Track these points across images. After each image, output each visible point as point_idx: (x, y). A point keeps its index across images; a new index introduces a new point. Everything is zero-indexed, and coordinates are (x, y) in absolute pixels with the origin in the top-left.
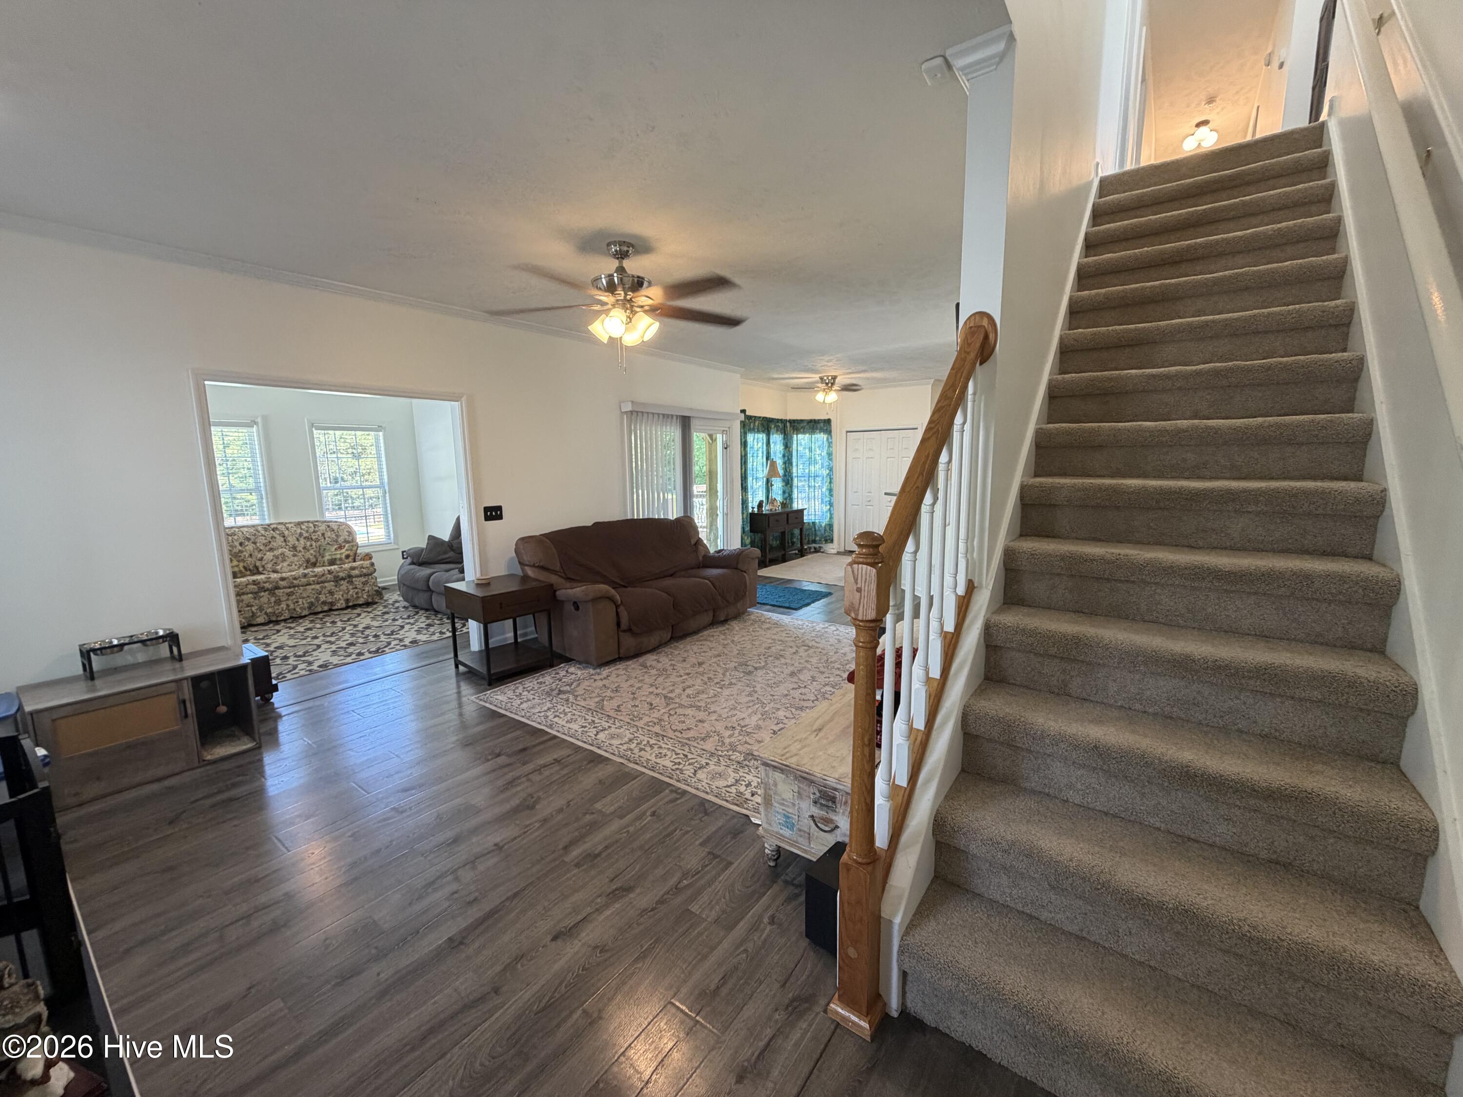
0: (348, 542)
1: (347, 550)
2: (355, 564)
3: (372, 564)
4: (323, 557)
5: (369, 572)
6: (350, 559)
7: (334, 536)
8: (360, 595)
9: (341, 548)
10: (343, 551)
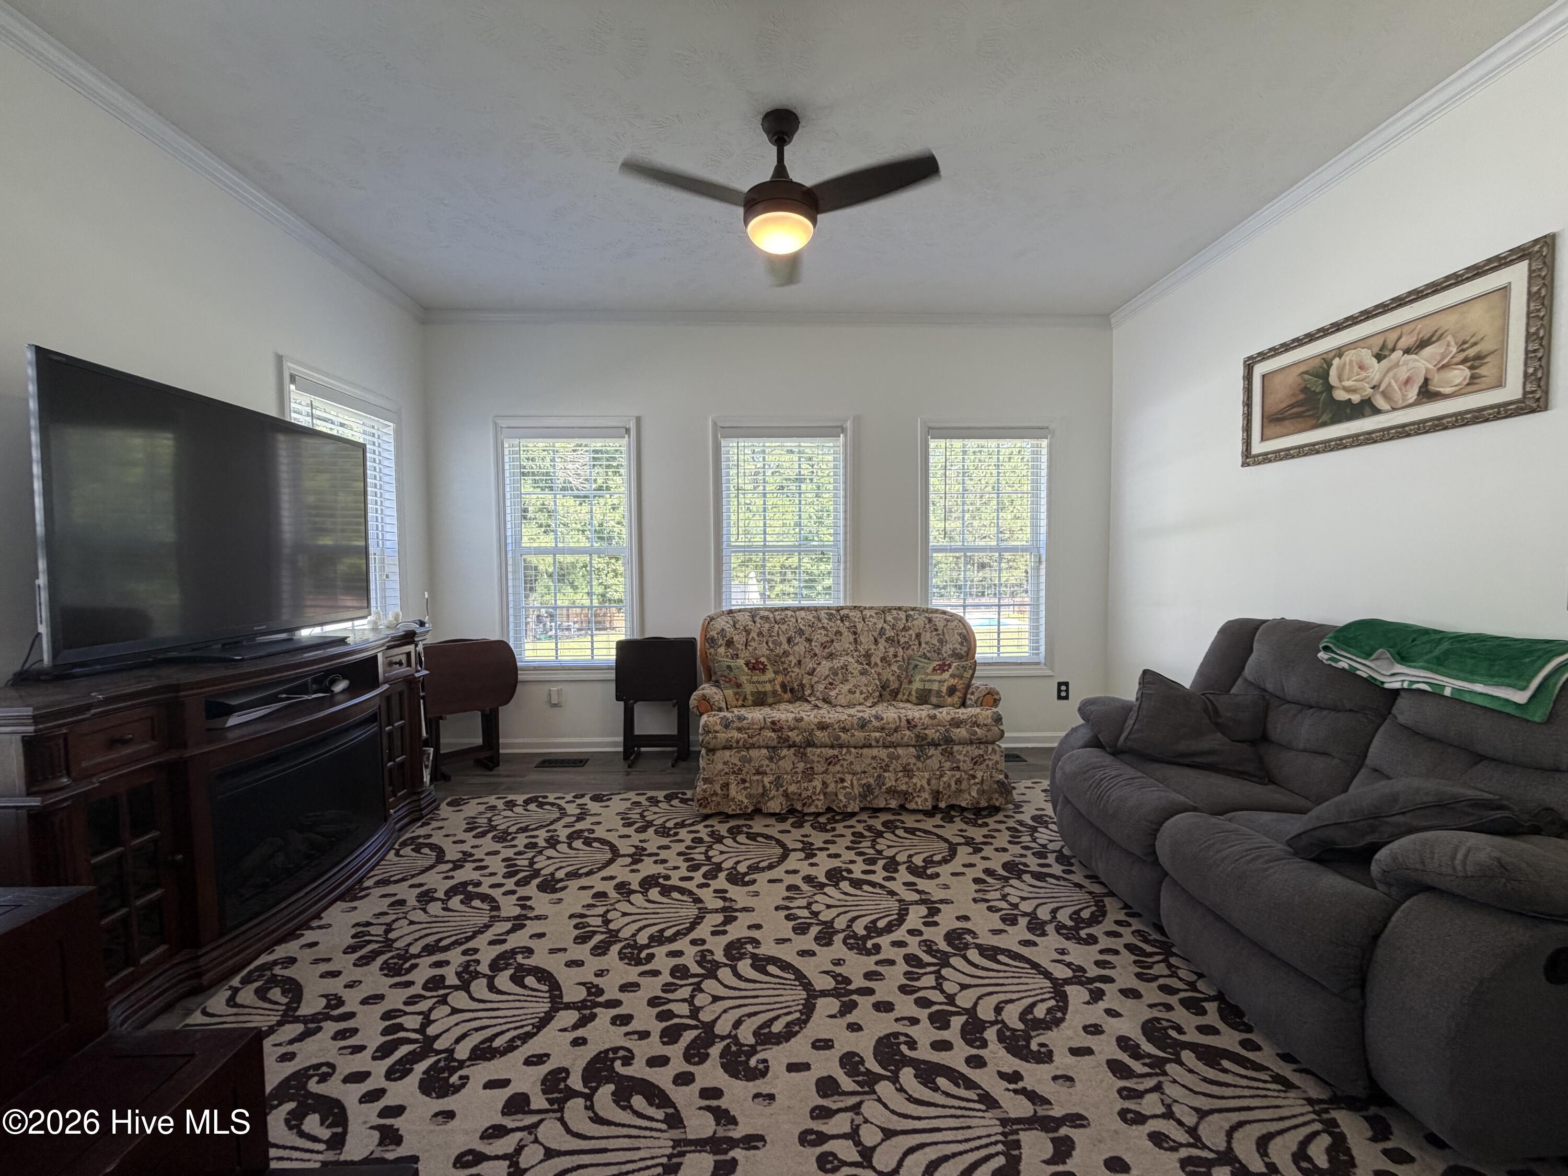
0: (959, 657)
1: (953, 676)
2: (963, 713)
3: (998, 720)
4: (910, 682)
5: (990, 736)
6: (956, 699)
7: (935, 642)
8: (964, 785)
9: (943, 668)
10: (946, 675)
